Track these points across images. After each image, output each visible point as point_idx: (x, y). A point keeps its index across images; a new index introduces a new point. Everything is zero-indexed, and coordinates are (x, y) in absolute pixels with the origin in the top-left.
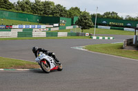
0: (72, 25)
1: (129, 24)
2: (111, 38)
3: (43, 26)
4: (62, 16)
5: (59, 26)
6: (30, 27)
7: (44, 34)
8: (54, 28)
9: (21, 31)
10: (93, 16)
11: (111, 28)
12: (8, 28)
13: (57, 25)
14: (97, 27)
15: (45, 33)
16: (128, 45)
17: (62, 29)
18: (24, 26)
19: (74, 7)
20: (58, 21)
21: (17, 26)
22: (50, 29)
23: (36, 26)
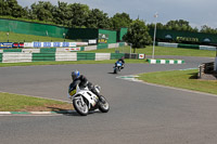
0: (118, 41)
1: (207, 40)
2: (180, 62)
3: (73, 44)
4: (101, 27)
5: (97, 43)
6: (52, 44)
7: (73, 57)
8: (89, 46)
9: (38, 51)
10: (151, 28)
11: (179, 46)
12: (17, 47)
13: (94, 41)
14: (156, 45)
15: (75, 54)
16: (205, 72)
17: (102, 48)
18: (42, 44)
19: (121, 13)
20: (95, 36)
21: (32, 45)
22: (82, 49)
23: (61, 44)
